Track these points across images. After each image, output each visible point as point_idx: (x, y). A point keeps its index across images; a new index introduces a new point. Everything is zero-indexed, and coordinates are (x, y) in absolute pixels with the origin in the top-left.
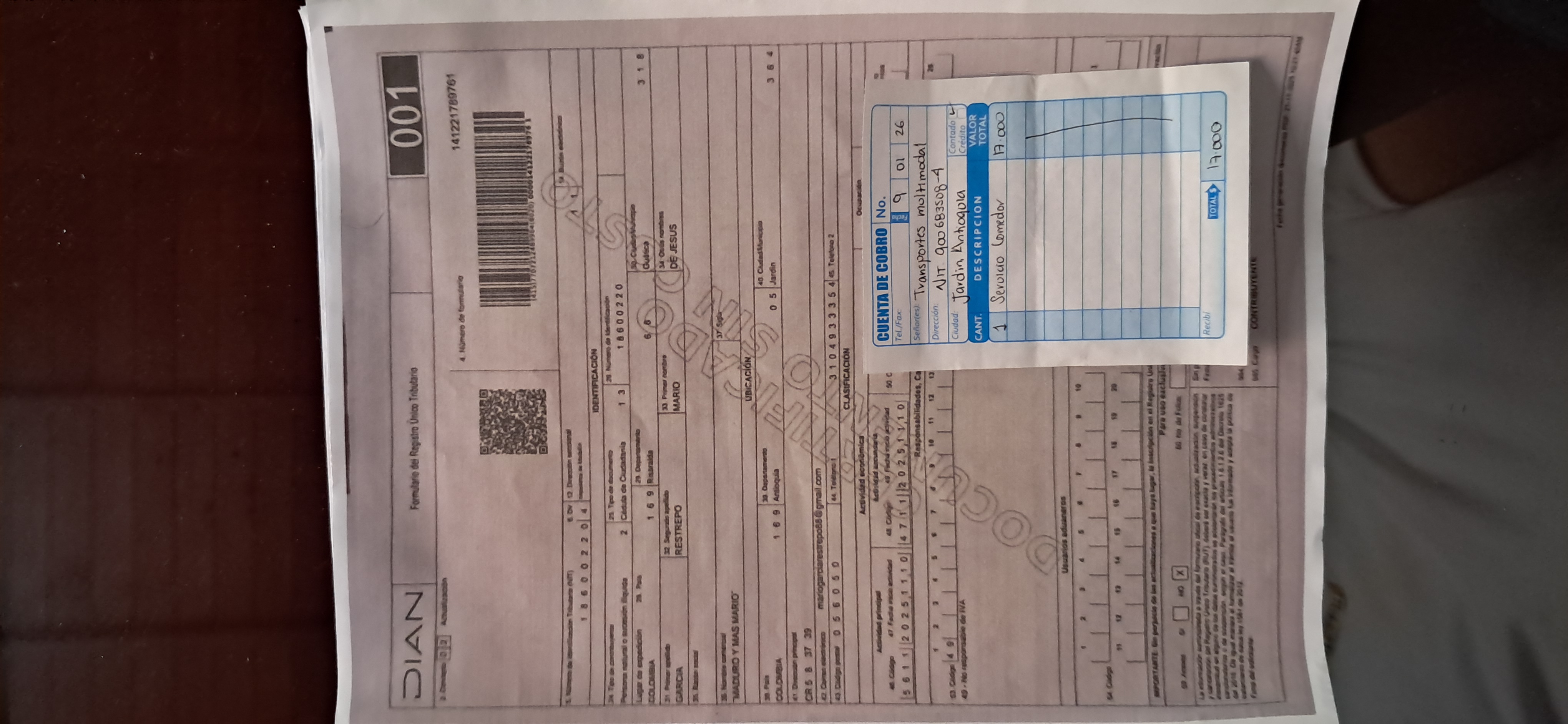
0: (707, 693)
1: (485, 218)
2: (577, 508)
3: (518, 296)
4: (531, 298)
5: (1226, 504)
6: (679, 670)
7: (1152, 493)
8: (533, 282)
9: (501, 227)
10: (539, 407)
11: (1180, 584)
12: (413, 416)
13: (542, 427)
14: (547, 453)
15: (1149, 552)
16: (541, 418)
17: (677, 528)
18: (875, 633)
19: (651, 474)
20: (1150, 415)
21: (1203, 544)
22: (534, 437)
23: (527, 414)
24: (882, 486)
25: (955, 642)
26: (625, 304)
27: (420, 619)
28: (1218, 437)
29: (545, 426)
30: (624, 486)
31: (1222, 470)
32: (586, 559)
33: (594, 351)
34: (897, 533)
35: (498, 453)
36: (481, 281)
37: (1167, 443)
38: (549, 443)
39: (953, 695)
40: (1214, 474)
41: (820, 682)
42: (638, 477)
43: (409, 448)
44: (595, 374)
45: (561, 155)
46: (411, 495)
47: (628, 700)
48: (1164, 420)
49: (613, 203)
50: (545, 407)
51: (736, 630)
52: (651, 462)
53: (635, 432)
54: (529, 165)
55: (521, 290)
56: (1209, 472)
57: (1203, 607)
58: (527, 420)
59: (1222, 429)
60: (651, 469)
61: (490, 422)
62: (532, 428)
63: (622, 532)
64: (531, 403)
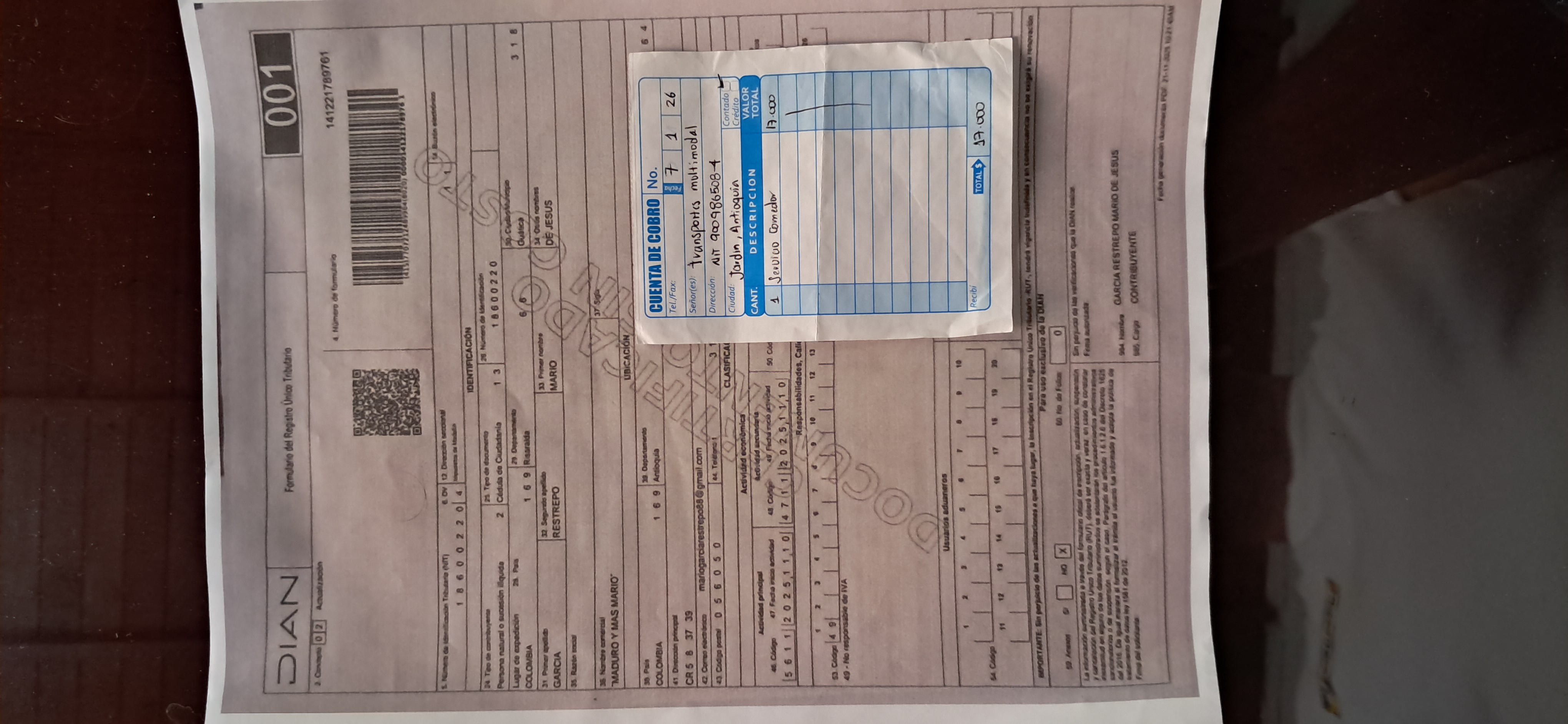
0: (585, 678)
1: (358, 196)
2: (451, 490)
3: (390, 274)
4: (404, 276)
5: (1109, 481)
6: (557, 655)
7: (1033, 470)
8: (406, 259)
9: (375, 205)
10: (412, 387)
11: (1062, 562)
12: (287, 397)
13: (415, 407)
14: (421, 434)
15: (1031, 530)
16: (415, 399)
17: (555, 510)
18: (757, 614)
19: (528, 455)
20: (1030, 391)
21: (1086, 522)
22: (408, 417)
23: (400, 394)
24: (763, 465)
25: (837, 622)
26: (499, 282)
27: (296, 603)
28: (1099, 413)
29: (419, 406)
30: (500, 468)
31: (1104, 447)
32: (461, 543)
33: (468, 329)
34: (779, 512)
35: (371, 434)
36: (353, 259)
37: (1047, 419)
38: (423, 423)
39: (835, 676)
40: (1095, 451)
41: (701, 665)
42: (514, 459)
43: (283, 429)
44: (469, 353)
45: (435, 131)
46: (285, 477)
47: (505, 685)
48: (1044, 396)
49: (487, 179)
50: (418, 387)
51: (615, 613)
52: (527, 443)
53: (511, 412)
54: (402, 141)
55: (394, 268)
56: (1091, 448)
57: (1086, 584)
58: (400, 400)
59: (1103, 405)
60: (528, 450)
61: (363, 403)
62: (405, 408)
63: (498, 514)
64: (404, 383)
